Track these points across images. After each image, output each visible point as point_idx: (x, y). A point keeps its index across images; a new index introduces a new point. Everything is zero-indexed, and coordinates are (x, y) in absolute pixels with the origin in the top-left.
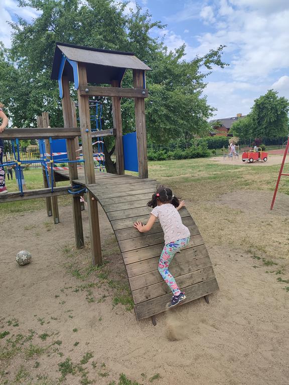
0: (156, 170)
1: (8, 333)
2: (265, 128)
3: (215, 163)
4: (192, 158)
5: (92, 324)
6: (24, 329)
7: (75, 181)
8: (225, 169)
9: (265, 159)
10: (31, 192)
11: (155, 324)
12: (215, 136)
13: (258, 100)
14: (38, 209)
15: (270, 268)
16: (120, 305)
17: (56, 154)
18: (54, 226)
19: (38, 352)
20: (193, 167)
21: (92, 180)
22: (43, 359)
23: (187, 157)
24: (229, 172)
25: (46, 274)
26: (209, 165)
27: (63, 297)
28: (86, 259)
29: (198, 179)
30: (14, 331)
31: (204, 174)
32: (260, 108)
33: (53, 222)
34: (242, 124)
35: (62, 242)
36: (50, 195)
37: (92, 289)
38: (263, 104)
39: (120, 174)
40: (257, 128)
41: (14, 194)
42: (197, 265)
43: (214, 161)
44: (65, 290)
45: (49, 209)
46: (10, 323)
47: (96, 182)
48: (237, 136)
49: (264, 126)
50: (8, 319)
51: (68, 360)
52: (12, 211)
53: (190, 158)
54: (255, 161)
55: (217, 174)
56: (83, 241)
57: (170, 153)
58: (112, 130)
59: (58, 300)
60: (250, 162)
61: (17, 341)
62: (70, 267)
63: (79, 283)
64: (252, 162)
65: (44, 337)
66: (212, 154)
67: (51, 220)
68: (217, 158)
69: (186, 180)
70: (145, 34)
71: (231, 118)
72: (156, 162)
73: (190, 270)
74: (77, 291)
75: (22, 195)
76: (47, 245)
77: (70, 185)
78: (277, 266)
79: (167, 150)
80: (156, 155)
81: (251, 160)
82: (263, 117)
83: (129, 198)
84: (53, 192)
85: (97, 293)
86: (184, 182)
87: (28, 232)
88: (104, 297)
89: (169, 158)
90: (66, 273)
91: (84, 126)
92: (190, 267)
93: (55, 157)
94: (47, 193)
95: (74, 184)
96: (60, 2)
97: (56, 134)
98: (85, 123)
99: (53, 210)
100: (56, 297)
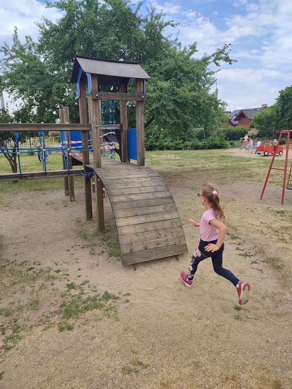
0: (171, 160)
1: (34, 268)
2: (289, 121)
3: (230, 154)
4: (209, 148)
5: (91, 267)
6: (44, 266)
7: (87, 165)
8: (237, 161)
9: (281, 153)
10: (52, 173)
11: (135, 270)
12: (237, 127)
13: (283, 91)
14: (58, 189)
15: (234, 241)
16: (113, 257)
17: (73, 142)
18: (70, 203)
19: (53, 278)
20: (207, 158)
21: (99, 165)
22: (56, 282)
23: (204, 148)
24: (240, 164)
25: (62, 237)
26: (223, 156)
27: (72, 251)
28: (92, 228)
29: (207, 170)
30: (37, 268)
31: (215, 165)
32: (284, 99)
33: (70, 200)
34: (263, 116)
35: (76, 215)
36: (67, 175)
37: (94, 247)
38: (288, 95)
39: (124, 162)
40: (280, 120)
41: (39, 173)
42: (172, 233)
43: (230, 153)
44: (75, 247)
45: (67, 189)
46: (35, 263)
47: (102, 167)
48: (257, 128)
49: (288, 119)
50: (33, 261)
51: (72, 283)
52: (35, 190)
53: (207, 149)
54: (270, 154)
55: (228, 166)
56: (92, 215)
57: (187, 143)
58: (119, 125)
59: (69, 252)
60: (265, 156)
61: (39, 273)
62: (80, 232)
63: (86, 243)
64: (267, 156)
65: (58, 271)
66: (229, 146)
67: (68, 198)
68: (234, 150)
69: (196, 170)
70: (159, 33)
71: (256, 109)
72: (172, 151)
73: (166, 235)
74: (83, 248)
75: (45, 174)
76: (64, 217)
77: (83, 169)
78: (240, 240)
79: (184, 140)
80: (172, 144)
81: (266, 153)
82: (287, 109)
83: (125, 180)
84: (69, 173)
85: (98, 250)
86: (192, 172)
87: (49, 206)
88: (103, 252)
89: (186, 148)
90: (77, 236)
91: (94, 123)
92: (166, 233)
93: (73, 145)
94: (65, 174)
95: (86, 168)
96: (83, 2)
97: (73, 129)
98: (95, 120)
99: (69, 189)
100: (68, 250)
